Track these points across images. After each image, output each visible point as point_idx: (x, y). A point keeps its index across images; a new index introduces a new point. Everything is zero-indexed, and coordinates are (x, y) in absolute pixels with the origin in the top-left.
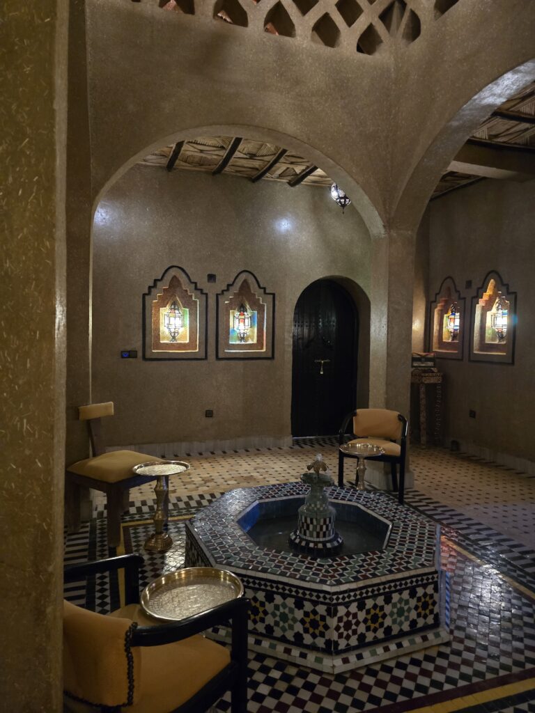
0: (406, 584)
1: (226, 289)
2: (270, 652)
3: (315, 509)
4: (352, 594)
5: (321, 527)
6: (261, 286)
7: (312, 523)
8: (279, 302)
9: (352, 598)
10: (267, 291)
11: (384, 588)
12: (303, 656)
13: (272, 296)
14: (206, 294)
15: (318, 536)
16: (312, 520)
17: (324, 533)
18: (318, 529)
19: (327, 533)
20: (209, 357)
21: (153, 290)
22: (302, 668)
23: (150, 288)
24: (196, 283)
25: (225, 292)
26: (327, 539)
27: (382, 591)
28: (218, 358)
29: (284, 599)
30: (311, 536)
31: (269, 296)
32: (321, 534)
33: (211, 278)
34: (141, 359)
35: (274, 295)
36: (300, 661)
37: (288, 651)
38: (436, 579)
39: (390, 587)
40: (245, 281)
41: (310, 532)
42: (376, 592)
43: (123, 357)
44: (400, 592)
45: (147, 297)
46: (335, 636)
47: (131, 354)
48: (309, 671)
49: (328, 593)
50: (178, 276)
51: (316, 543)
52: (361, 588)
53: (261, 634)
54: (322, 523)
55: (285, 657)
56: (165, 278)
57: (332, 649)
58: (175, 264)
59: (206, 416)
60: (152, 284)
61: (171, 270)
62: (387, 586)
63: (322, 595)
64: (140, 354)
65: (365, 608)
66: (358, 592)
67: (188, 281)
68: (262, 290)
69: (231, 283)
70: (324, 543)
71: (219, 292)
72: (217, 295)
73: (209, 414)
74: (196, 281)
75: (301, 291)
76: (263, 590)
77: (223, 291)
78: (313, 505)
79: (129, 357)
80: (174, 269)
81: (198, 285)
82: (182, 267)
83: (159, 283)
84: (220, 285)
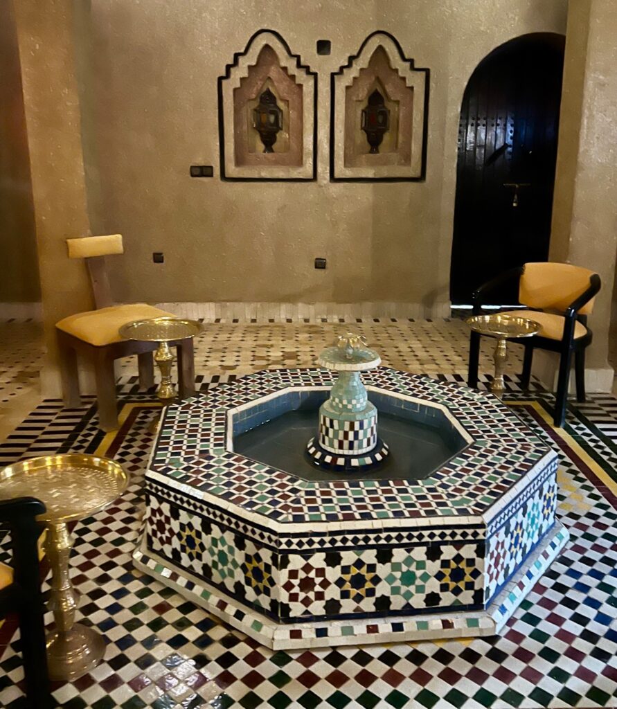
0: (420, 537)
1: (346, 64)
2: (200, 602)
3: (340, 406)
4: (317, 539)
5: (346, 434)
6: (407, 57)
7: (332, 426)
8: (436, 84)
9: (316, 546)
10: (416, 66)
11: (378, 539)
12: (239, 615)
13: (423, 73)
14: (315, 75)
15: (341, 447)
16: (331, 422)
17: (351, 444)
18: (341, 437)
19: (356, 443)
20: (319, 177)
21: (232, 70)
22: (234, 633)
23: (228, 67)
24: (298, 57)
25: (345, 70)
26: (355, 452)
27: (372, 542)
28: (333, 179)
29: (223, 531)
30: (332, 445)
31: (419, 73)
32: (346, 444)
33: (323, 47)
34: (219, 179)
35: (427, 71)
36: (234, 622)
37: (222, 605)
38: (481, 537)
39: (388, 538)
40: (380, 49)
41: (329, 438)
42: (362, 543)
43: (193, 176)
44: (409, 547)
45: (224, 82)
46: (284, 597)
47: (203, 171)
48: (241, 637)
49: (274, 533)
50: (271, 44)
51: (335, 457)
52: (332, 533)
53: (197, 575)
54: (347, 428)
55: (216, 611)
56: (251, 50)
57: (279, 615)
58: (265, 27)
59: (316, 267)
60: (231, 62)
61: (260, 36)
62: (383, 535)
63: (266, 534)
64: (217, 171)
65: (339, 564)
66: (327, 539)
67: (286, 54)
68: (408, 64)
69: (355, 53)
70: (348, 458)
71: (336, 70)
72: (333, 75)
73: (320, 264)
74: (298, 54)
75: (477, 63)
76: (200, 515)
77: (342, 68)
78: (337, 400)
79: (202, 175)
80: (264, 34)
81: (302, 59)
82: (277, 31)
83: (241, 59)
84: (337, 58)
